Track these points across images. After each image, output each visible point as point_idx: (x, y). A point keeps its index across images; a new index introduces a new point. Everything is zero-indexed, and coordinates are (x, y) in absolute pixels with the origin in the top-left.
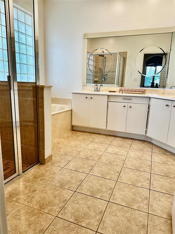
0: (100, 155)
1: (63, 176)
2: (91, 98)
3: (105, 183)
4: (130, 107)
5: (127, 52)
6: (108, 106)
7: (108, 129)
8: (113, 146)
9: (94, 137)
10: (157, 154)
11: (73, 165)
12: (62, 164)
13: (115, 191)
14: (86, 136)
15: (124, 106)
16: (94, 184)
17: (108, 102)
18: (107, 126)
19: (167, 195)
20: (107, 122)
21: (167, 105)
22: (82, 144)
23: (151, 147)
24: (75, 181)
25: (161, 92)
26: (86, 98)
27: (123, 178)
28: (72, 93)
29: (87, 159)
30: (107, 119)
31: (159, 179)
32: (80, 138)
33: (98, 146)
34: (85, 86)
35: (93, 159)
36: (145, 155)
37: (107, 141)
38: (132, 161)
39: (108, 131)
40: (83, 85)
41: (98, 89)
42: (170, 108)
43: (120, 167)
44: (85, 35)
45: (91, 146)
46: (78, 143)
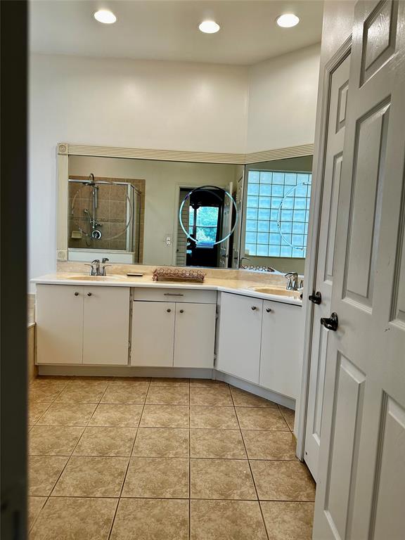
0: (131, 439)
1: (59, 521)
2: (90, 295)
3: (165, 512)
4: (182, 312)
5: (144, 180)
6: (131, 310)
7: (133, 364)
8: (152, 408)
9: (100, 390)
10: (244, 411)
11: (75, 482)
12: (43, 485)
13: (194, 525)
14: (78, 389)
15: (169, 311)
16: (142, 520)
17: (131, 301)
18: (129, 357)
19: (291, 505)
20: (130, 348)
21: (254, 308)
22: (78, 416)
23: (228, 396)
24: (94, 528)
25: (233, 276)
26: (77, 294)
27: (200, 486)
28: (35, 285)
29: (103, 454)
30: (130, 342)
31: (267, 470)
32: (66, 397)
33: (118, 415)
34: (65, 261)
35: (118, 453)
36: (224, 419)
37: (135, 395)
38: (205, 439)
39: (132, 368)
40: (59, 261)
41: (101, 270)
42: (260, 313)
43: (185, 460)
44: (61, 146)
45: (101, 418)
46: (66, 413)
